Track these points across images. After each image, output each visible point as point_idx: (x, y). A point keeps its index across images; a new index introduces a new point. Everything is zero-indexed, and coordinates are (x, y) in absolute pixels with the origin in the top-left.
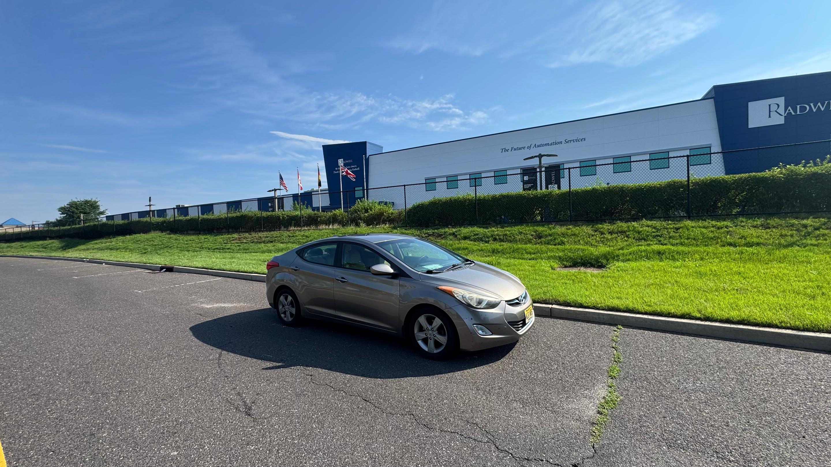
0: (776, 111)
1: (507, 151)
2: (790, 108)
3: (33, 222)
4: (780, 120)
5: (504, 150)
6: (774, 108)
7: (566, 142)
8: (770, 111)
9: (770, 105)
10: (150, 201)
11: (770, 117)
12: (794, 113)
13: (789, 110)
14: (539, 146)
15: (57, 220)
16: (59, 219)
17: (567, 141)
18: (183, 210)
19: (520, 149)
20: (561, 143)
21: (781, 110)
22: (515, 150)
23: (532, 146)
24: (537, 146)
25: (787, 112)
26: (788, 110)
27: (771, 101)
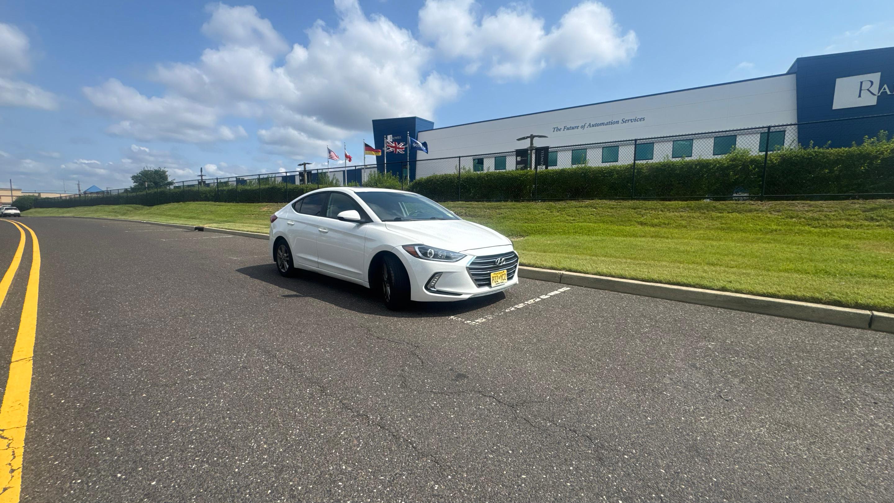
0: (868, 90)
1: (560, 130)
2: (885, 86)
3: (107, 188)
4: (872, 101)
5: (556, 129)
6: (866, 86)
7: (624, 122)
8: (861, 90)
9: (861, 83)
10: (201, 171)
11: (860, 96)
12: (890, 92)
13: (885, 89)
14: (593, 126)
15: (131, 187)
16: (133, 186)
17: (624, 120)
18: (240, 181)
19: (573, 128)
20: (618, 122)
21: (875, 89)
22: (568, 129)
23: (587, 125)
24: (591, 126)
25: (881, 91)
26: (883, 89)
27: (866, 77)
